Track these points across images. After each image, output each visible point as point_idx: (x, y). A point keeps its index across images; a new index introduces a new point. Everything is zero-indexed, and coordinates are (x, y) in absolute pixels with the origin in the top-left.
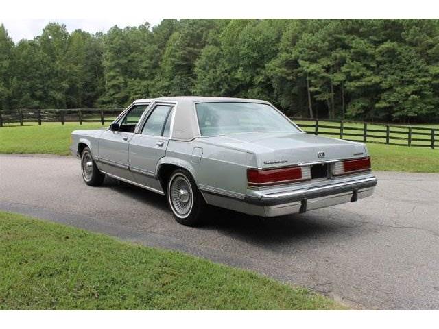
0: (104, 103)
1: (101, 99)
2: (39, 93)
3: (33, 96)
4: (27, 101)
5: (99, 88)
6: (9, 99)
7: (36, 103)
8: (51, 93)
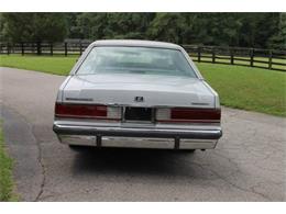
0: (275, 42)
1: (274, 38)
2: (214, 30)
3: (209, 32)
4: (204, 37)
5: (273, 27)
6: (189, 33)
7: (211, 39)
8: (225, 30)
